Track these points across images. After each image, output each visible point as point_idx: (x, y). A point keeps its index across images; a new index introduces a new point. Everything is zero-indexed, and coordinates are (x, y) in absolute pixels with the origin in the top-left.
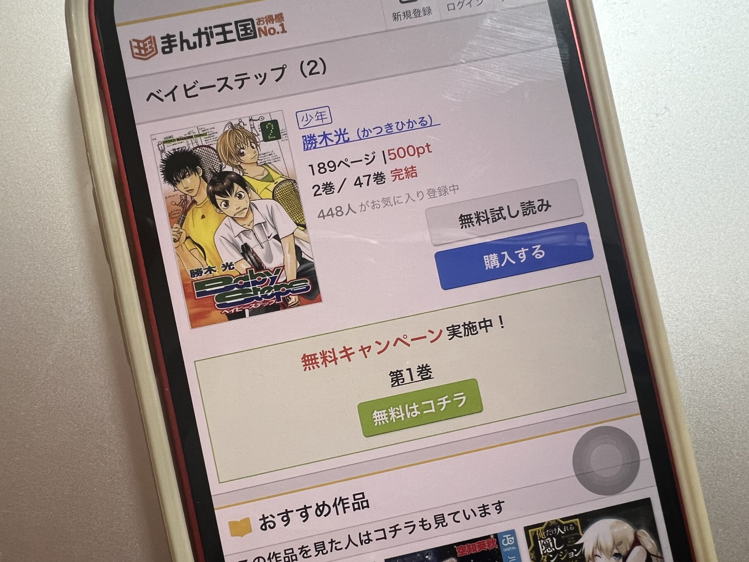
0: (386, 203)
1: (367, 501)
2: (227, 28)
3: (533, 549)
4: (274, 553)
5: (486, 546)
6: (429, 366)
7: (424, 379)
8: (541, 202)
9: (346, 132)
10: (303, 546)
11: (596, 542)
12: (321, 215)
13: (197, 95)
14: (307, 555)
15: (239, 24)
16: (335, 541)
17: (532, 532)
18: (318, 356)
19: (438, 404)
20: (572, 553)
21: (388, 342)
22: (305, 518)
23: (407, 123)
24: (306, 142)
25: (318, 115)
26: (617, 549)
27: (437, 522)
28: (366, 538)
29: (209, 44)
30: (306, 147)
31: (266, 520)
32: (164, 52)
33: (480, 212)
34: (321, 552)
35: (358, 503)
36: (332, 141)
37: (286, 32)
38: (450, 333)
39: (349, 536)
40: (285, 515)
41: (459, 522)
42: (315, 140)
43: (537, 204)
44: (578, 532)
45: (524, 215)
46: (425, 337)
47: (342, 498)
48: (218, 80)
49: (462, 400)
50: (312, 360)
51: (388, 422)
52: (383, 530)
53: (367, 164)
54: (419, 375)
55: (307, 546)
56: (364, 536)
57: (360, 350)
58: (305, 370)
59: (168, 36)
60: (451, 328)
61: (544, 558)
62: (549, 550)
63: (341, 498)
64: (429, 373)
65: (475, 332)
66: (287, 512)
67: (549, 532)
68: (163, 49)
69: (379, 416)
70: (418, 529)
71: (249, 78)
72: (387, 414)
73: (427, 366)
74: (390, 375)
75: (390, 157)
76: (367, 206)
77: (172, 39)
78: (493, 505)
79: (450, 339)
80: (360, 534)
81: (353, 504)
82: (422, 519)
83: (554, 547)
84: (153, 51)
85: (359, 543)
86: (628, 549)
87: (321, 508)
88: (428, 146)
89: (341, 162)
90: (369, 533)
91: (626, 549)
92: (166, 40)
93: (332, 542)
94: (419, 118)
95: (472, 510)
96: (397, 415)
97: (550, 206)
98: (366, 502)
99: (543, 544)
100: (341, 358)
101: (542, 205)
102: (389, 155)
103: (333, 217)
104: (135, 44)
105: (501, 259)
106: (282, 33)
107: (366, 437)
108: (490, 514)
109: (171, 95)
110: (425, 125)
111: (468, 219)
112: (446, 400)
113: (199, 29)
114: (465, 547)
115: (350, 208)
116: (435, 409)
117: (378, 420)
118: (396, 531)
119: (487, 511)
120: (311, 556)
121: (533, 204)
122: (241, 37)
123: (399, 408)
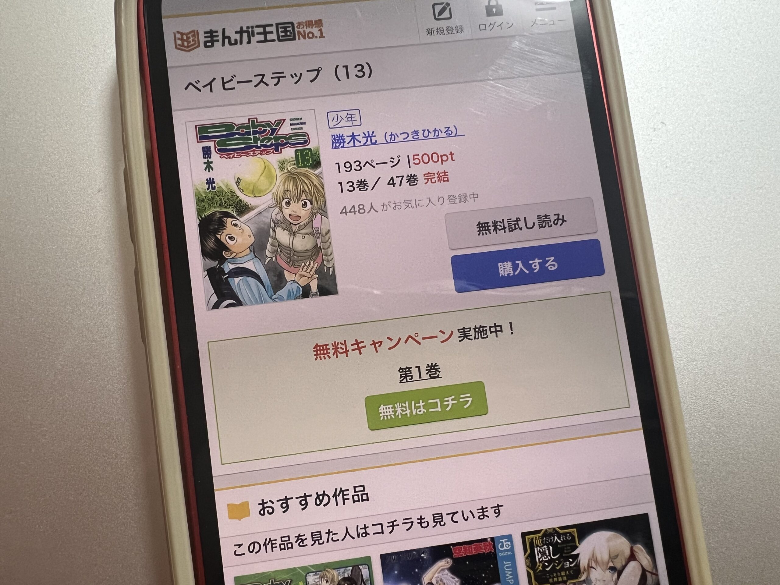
0: (407, 205)
1: (367, 494)
2: (268, 29)
3: (529, 555)
4: (270, 539)
5: (482, 549)
6: (438, 366)
7: (432, 378)
8: (557, 216)
9: (374, 135)
10: (299, 534)
11: (592, 554)
12: (344, 211)
13: (234, 88)
14: (303, 543)
15: (279, 26)
16: (332, 532)
17: (529, 538)
18: (330, 346)
19: (445, 403)
20: (568, 563)
21: (400, 339)
22: (305, 506)
23: (433, 131)
24: (335, 141)
25: (348, 116)
26: (612, 562)
27: (436, 521)
28: (363, 531)
29: (249, 42)
30: (334, 145)
31: (265, 505)
32: (206, 46)
33: (497, 221)
34: (317, 542)
35: (358, 495)
36: (360, 142)
37: (324, 37)
38: (460, 334)
39: (347, 528)
40: (285, 501)
41: (457, 522)
42: (343, 140)
43: (553, 218)
44: (575, 542)
45: (540, 228)
46: (436, 337)
47: (343, 489)
48: (255, 76)
49: (469, 400)
50: (323, 350)
51: (393, 417)
52: (381, 524)
53: (392, 167)
54: (427, 374)
55: (304, 535)
56: (361, 529)
57: (371, 345)
58: (316, 359)
59: (211, 32)
60: (462, 331)
61: (539, 566)
62: (545, 558)
63: (341, 489)
64: (437, 372)
65: (485, 336)
66: (286, 499)
67: (545, 539)
68: (205, 43)
69: (385, 411)
70: (416, 525)
71: (285, 77)
72: (393, 409)
73: (436, 365)
74: (399, 371)
75: (414, 162)
76: (388, 207)
77: (214, 34)
78: (492, 508)
79: (460, 341)
80: (357, 526)
81: (353, 496)
82: (421, 516)
83: (550, 555)
84: (195, 44)
85: (355, 536)
86: (624, 563)
87: (321, 497)
88: (451, 154)
89: (367, 162)
90: (366, 526)
91: (622, 562)
92: (209, 35)
93: (329, 532)
94: (445, 128)
95: (470, 511)
96: (403, 411)
97: (566, 221)
98: (365, 496)
99: (540, 551)
100: (353, 350)
101: (558, 219)
102: (414, 159)
103: (355, 214)
104: (178, 36)
105: (515, 267)
106: (320, 37)
107: (371, 430)
108: (488, 517)
109: (209, 86)
110: (450, 135)
111: (485, 227)
112: (452, 400)
113: (242, 28)
114: (461, 548)
115: (372, 206)
116: (441, 407)
117: (384, 415)
118: (393, 526)
119: (485, 514)
120: (306, 545)
121: (549, 218)
122: (281, 38)
123: (405, 404)
